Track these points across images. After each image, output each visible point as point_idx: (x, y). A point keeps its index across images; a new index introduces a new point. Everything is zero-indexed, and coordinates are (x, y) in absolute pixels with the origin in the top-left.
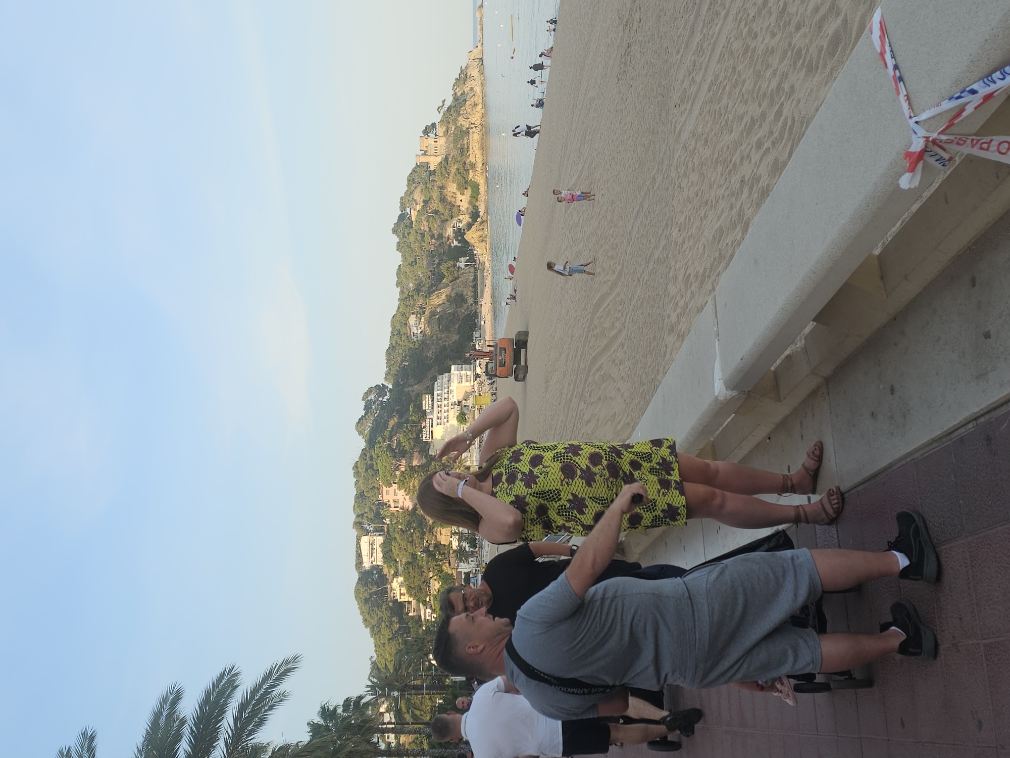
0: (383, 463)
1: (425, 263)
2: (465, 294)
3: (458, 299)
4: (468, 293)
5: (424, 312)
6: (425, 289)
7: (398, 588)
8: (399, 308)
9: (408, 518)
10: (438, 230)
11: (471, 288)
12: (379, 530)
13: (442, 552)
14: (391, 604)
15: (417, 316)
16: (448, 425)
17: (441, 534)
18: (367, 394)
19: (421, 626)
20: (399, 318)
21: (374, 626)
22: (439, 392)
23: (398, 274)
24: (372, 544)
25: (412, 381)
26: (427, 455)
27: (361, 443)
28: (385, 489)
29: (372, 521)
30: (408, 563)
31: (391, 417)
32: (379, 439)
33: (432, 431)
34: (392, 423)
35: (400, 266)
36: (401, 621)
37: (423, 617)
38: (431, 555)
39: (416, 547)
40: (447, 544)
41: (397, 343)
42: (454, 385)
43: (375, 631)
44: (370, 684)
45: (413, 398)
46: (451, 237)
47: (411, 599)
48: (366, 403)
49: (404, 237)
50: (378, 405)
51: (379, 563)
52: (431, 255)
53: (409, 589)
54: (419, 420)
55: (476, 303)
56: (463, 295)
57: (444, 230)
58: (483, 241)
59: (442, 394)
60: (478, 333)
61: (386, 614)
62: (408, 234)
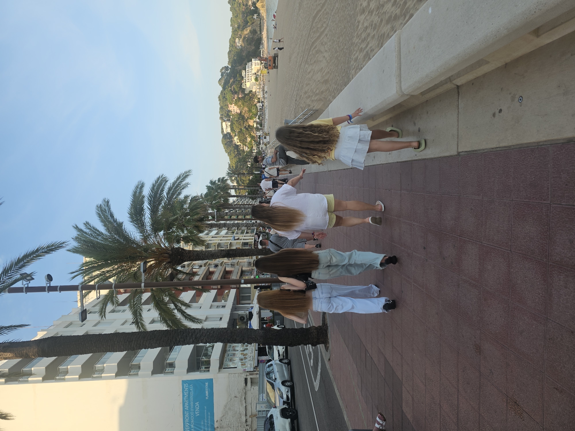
0: (229, 96)
1: (241, 16)
2: (256, 29)
3: (254, 32)
4: (258, 29)
5: (241, 37)
6: (241, 27)
7: (236, 140)
8: (232, 35)
9: (238, 116)
10: (246, 2)
11: (259, 27)
12: (229, 120)
13: (250, 128)
14: (234, 145)
15: (239, 39)
16: (251, 82)
17: (250, 122)
18: (221, 70)
19: (244, 153)
20: (232, 39)
21: (229, 152)
22: (248, 69)
23: (231, 21)
24: (226, 125)
25: (238, 65)
26: (244, 93)
27: (220, 89)
28: (230, 105)
29: (226, 117)
30: (239, 132)
31: (230, 79)
32: (227, 87)
33: (246, 84)
34: (231, 81)
35: (231, 18)
36: (238, 151)
37: (245, 150)
38: (247, 129)
39: (242, 126)
40: (252, 125)
41: (232, 49)
42: (253, 67)
43: (229, 154)
44: (227, 172)
45: (238, 72)
46: (251, 5)
47: (241, 144)
48: (222, 73)
49: (233, 5)
50: (226, 74)
51: (229, 132)
52: (243, 13)
53: (240, 140)
54: (241, 80)
55: (261, 33)
56: (255, 30)
57: (248, 2)
58: (263, 7)
59: (249, 70)
60: (262, 46)
61: (232, 149)
62: (234, 4)
